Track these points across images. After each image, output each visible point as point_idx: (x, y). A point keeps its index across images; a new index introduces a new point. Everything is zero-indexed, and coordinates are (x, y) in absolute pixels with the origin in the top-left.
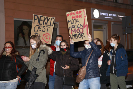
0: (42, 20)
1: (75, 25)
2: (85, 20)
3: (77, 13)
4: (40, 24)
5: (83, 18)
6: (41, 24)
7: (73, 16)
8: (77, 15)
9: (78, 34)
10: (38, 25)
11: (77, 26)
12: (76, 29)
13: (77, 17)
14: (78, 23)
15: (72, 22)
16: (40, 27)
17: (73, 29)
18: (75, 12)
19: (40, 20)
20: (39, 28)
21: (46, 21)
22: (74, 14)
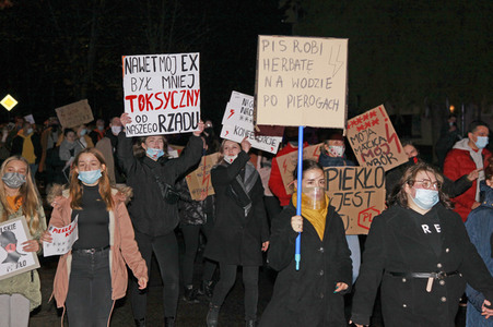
0: (350, 178)
1: (367, 143)
2: (387, 125)
3: (366, 117)
4: (344, 189)
5: (382, 123)
6: (350, 188)
7: (359, 125)
8: (367, 121)
9: (378, 158)
10: (342, 191)
11: (374, 143)
12: (373, 149)
13: (368, 125)
14: (372, 137)
15: (359, 139)
16: (348, 196)
17: (365, 151)
18: (362, 116)
19: (344, 178)
20: (344, 199)
21: (362, 177)
22: (359, 121)
